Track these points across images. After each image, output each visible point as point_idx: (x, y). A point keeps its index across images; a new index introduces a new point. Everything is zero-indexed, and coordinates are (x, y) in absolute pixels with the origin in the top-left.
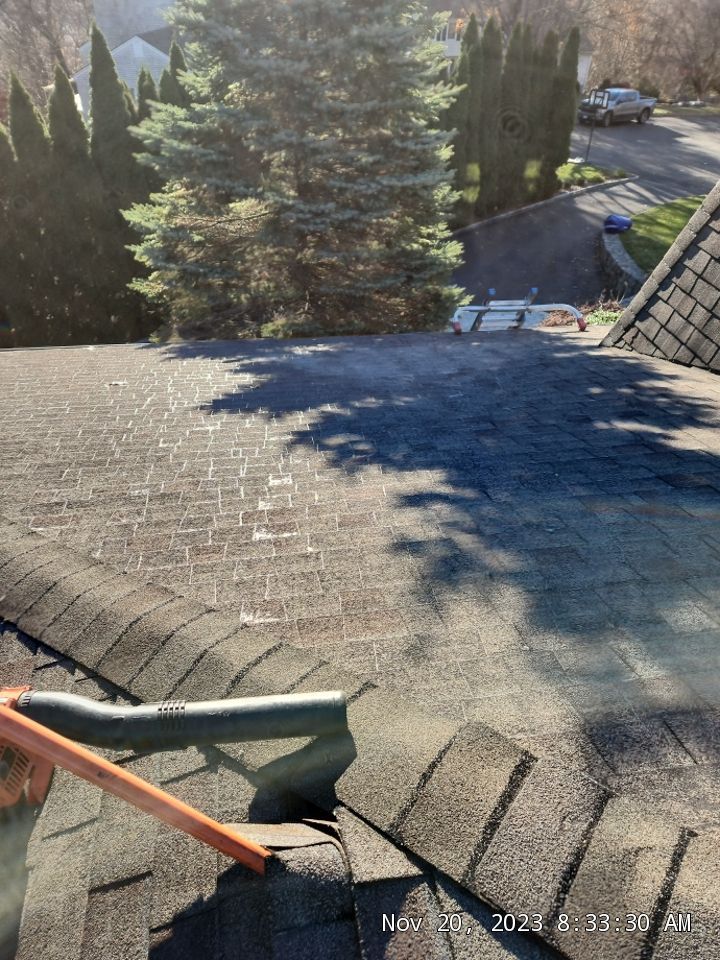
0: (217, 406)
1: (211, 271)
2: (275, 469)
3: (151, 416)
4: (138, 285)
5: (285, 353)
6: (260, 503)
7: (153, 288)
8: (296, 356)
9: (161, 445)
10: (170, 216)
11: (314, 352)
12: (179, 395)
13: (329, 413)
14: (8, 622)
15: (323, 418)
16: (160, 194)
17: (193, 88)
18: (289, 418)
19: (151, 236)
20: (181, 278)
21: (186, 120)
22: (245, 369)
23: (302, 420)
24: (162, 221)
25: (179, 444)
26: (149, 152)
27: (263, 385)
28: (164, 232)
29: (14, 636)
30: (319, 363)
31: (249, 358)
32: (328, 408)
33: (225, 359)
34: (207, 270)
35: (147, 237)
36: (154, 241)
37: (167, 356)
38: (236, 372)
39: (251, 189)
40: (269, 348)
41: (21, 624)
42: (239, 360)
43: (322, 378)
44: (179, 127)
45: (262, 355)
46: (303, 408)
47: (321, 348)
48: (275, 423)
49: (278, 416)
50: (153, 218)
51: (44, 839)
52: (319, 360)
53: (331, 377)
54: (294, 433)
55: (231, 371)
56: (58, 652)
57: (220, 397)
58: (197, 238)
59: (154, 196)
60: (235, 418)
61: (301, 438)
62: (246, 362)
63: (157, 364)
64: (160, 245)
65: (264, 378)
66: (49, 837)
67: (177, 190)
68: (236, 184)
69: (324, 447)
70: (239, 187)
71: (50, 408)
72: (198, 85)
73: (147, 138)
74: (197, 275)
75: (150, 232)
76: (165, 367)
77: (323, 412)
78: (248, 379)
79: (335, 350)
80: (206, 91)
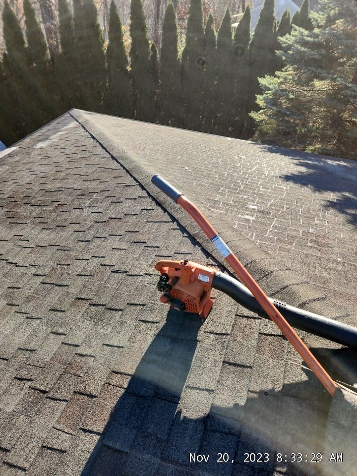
0: (287, 178)
1: (292, 114)
2: (317, 216)
3: (257, 175)
4: (253, 115)
5: (322, 161)
6: (311, 229)
7: (260, 117)
8: (328, 164)
9: (261, 189)
10: (281, 83)
11: (339, 164)
12: (269, 169)
13: (347, 196)
14: (198, 242)
15: (344, 198)
16: (280, 72)
17: (316, 20)
18: (325, 193)
19: (268, 92)
20: (276, 115)
21: (308, 36)
22: (301, 164)
23: (332, 196)
24: (276, 86)
25: (269, 190)
26: (284, 51)
27: (311, 174)
28: (277, 91)
29: (199, 248)
30: (341, 171)
31: (303, 160)
32: (347, 194)
33: (291, 157)
34: (291, 113)
35: (267, 92)
36: (269, 95)
37: (263, 149)
38: (297, 165)
39: (330, 75)
40: (313, 157)
41: (204, 245)
42: (298, 159)
43: (343, 179)
44: (304, 39)
45: (310, 160)
46: (333, 190)
47: (342, 163)
48: (317, 194)
49: (319, 191)
50: (273, 83)
51: (205, 332)
52: (341, 169)
53: (348, 179)
54: (328, 201)
55: (294, 163)
56: (218, 262)
57: (289, 175)
58: (291, 96)
59: (277, 73)
60: (297, 186)
61: (332, 205)
62: (302, 161)
63: (258, 152)
64: (271, 97)
65: (311, 171)
66: (208, 332)
67: (289, 71)
68: (324, 71)
69: (344, 213)
70: (325, 73)
71: (214, 160)
72: (319, 20)
73: (284, 43)
74: (285, 114)
75: (269, 89)
76: (262, 154)
77: (344, 195)
78: (303, 169)
79: (351, 167)
80: (322, 23)
